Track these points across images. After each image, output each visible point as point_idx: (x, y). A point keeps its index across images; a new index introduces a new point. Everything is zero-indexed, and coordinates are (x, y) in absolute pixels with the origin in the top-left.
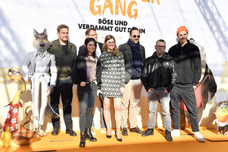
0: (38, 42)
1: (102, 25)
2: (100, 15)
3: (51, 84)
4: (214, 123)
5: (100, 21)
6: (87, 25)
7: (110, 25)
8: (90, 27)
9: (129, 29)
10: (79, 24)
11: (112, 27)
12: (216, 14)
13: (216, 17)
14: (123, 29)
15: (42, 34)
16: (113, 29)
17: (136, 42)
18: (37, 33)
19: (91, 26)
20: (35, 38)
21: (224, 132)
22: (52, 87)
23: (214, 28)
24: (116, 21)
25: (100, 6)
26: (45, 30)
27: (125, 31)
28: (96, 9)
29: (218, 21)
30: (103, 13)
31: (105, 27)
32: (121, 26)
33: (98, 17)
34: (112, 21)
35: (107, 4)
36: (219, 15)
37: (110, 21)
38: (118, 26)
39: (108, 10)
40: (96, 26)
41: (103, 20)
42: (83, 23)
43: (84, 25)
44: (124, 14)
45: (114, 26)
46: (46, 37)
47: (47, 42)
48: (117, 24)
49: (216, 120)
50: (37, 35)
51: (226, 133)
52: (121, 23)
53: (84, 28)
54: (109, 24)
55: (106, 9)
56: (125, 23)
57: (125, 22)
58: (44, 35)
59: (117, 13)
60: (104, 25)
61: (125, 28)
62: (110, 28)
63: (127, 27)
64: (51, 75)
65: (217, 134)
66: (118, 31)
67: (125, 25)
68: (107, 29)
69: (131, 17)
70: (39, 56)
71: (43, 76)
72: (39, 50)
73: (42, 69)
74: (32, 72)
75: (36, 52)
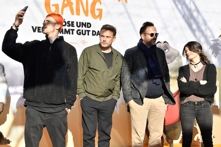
7: (71, 28)
9: (93, 31)
10: (33, 27)
11: (73, 30)
12: (194, 11)
13: (195, 14)
14: (87, 32)
16: (75, 32)
23: (194, 26)
24: (77, 23)
25: (58, 4)
27: (88, 35)
29: (197, 19)
30: (62, 13)
31: (65, 29)
32: (84, 28)
34: (72, 22)
35: (66, 2)
36: (198, 11)
37: (70, 23)
38: (81, 28)
42: (37, 26)
43: (39, 28)
44: (86, 14)
45: (76, 28)
48: (79, 26)
52: (83, 24)
53: (39, 32)
54: (69, 26)
55: (64, 9)
56: (88, 25)
57: (88, 23)
59: (78, 13)
61: (89, 31)
62: (71, 31)
63: (91, 29)
66: (80, 34)
67: (88, 27)
68: (67, 32)
69: (95, 17)
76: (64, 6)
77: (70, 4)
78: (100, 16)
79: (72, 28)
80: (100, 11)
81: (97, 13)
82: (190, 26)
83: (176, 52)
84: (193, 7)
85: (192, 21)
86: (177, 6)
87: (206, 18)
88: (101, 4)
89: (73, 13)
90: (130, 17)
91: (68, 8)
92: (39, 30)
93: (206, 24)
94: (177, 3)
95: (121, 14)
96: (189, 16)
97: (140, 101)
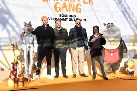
0: (26, 29)
1: (61, 17)
2: (60, 12)
3: (34, 52)
4: (126, 70)
5: (60, 16)
6: (53, 18)
7: (66, 18)
10: (49, 18)
11: (67, 19)
12: (127, 8)
13: (128, 10)
16: (68, 20)
18: (26, 23)
19: (56, 18)
20: (25, 26)
21: (132, 75)
22: (35, 53)
23: (127, 16)
24: (69, 15)
25: (60, 7)
26: (30, 22)
28: (58, 9)
29: (129, 12)
30: (62, 11)
32: (72, 18)
33: (59, 13)
34: (67, 15)
35: (64, 6)
36: (129, 8)
38: (71, 18)
39: (65, 9)
41: (62, 15)
43: (51, 18)
44: (73, 11)
45: (69, 18)
49: (128, 68)
50: (26, 25)
51: (133, 75)
52: (72, 16)
53: (51, 20)
55: (63, 9)
56: (74, 16)
58: (30, 25)
59: (70, 11)
60: (63, 18)
61: (74, 19)
62: (66, 19)
64: (34, 46)
65: (128, 76)
66: (70, 21)
68: (64, 20)
69: (78, 12)
70: (27, 36)
71: (30, 47)
72: (27, 33)
73: (29, 44)
74: (24, 45)
75: (25, 34)
76: (63, 7)
77: (66, 6)
78: (80, 12)
79: (67, 18)
80: (80, 9)
81: (79, 10)
82: (125, 15)
83: (117, 29)
84: (126, 7)
85: (126, 13)
86: (118, 6)
87: (133, 12)
88: (80, 6)
89: (67, 11)
90: (94, 12)
91: (65, 8)
92: (51, 19)
93: (133, 15)
94: (118, 4)
95: (90, 10)
96: (124, 11)
97: (75, 48)
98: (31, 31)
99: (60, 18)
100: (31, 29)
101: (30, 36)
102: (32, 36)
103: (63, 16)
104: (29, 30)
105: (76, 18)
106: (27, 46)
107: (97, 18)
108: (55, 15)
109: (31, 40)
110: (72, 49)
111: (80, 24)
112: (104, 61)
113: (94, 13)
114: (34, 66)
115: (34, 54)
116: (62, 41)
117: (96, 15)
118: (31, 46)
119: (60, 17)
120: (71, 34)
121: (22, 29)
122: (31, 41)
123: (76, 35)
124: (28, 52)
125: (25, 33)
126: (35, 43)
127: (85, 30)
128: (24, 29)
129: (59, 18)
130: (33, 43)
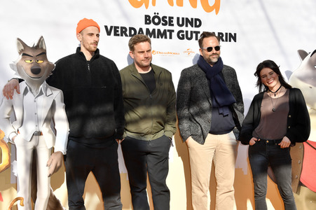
0: (27, 65)
1: (151, 27)
2: (147, 7)
5: (148, 20)
6: (122, 28)
7: (167, 27)
8: (128, 33)
10: (106, 27)
11: (171, 31)
14: (194, 35)
15: (36, 48)
16: (175, 35)
17: (215, 60)
18: (24, 45)
19: (131, 29)
20: (21, 56)
22: (59, 156)
24: (178, 19)
26: (41, 40)
30: (154, 4)
31: (159, 30)
32: (190, 29)
33: (143, 11)
34: (171, 18)
37: (167, 20)
38: (184, 28)
40: (141, 30)
41: (154, 18)
43: (116, 28)
44: (194, 5)
45: (176, 28)
46: (44, 54)
47: (45, 63)
48: (182, 25)
50: (25, 51)
52: (188, 22)
53: (116, 35)
54: (165, 25)
56: (196, 22)
57: (196, 20)
58: (40, 50)
59: (180, 3)
60: (157, 27)
61: (197, 33)
62: (168, 34)
66: (183, 38)
67: (196, 26)
68: (162, 35)
69: (208, 9)
70: (29, 93)
71: (40, 134)
72: (31, 82)
73: (38, 121)
74: (17, 126)
75: (23, 85)
79: (171, 28)
92: (116, 31)
97: (201, 139)
98: (45, 74)
99: (148, 30)
100: (44, 68)
101: (41, 93)
102: (49, 92)
103: (156, 20)
104: (36, 71)
105: (201, 30)
106: (26, 132)
107: (273, 29)
108: (125, 15)
109: (45, 107)
110: (190, 140)
111: (218, 52)
112: (301, 184)
113: (261, 14)
114: (52, 205)
115: (57, 160)
116: (154, 111)
117: (268, 18)
118: (45, 129)
119: (148, 26)
120: (188, 86)
121: (12, 66)
122: (43, 113)
123: (203, 90)
124: (30, 153)
125: (21, 81)
126: (60, 119)
127: (232, 73)
128: (18, 68)
129: (144, 27)
130: (50, 120)
